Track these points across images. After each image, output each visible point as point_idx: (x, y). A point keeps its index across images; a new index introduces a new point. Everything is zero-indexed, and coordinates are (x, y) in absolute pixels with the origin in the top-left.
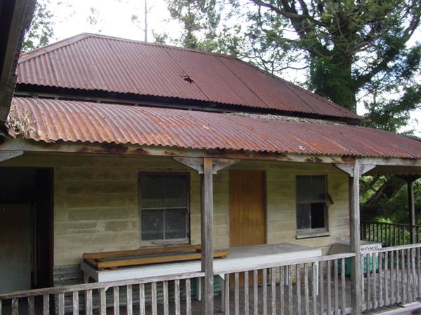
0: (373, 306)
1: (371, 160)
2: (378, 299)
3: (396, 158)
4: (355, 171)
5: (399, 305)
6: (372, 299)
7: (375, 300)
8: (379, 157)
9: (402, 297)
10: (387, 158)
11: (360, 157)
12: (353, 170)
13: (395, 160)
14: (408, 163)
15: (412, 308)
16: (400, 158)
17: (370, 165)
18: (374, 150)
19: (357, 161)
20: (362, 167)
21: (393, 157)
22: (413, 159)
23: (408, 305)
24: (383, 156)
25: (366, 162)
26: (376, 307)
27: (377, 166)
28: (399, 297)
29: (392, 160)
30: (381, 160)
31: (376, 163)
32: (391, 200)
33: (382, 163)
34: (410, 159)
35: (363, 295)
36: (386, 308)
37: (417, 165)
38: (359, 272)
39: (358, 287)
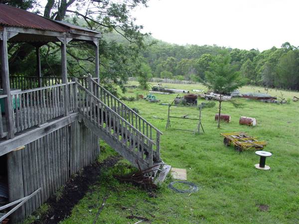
0: (21, 129)
1: (15, 29)
2: (24, 124)
3: (33, 28)
4: (4, 36)
5: (36, 126)
6: (20, 125)
7: (22, 125)
8: (21, 27)
9: (38, 121)
10: (26, 28)
11: (7, 26)
12: (2, 35)
13: (32, 30)
14: (40, 33)
15: (45, 127)
16: (35, 29)
17: (14, 32)
18: (17, 21)
19: (5, 29)
20: (9, 33)
21: (30, 28)
22: (43, 30)
23: (41, 125)
24: (24, 27)
25: (11, 30)
26: (23, 129)
27: (19, 33)
28: (37, 122)
29: (30, 30)
30: (22, 29)
31: (19, 32)
32: (24, 60)
33: (23, 31)
34: (41, 30)
35: (15, 123)
36: (29, 129)
37: (45, 34)
38: (11, 108)
39: (10, 118)
